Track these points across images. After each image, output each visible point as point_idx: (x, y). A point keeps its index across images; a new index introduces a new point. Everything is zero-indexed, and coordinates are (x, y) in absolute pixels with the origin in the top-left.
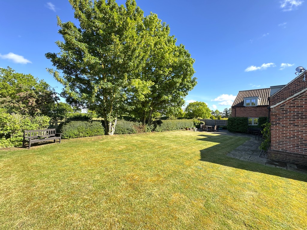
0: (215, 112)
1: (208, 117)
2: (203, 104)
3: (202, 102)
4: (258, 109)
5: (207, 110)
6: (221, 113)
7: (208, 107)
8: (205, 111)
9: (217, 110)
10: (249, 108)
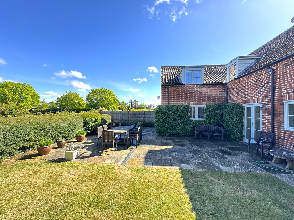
0: (122, 103)
1: (116, 107)
2: (109, 92)
3: (108, 90)
4: (204, 89)
5: (115, 99)
6: (127, 104)
7: (115, 96)
8: (112, 101)
9: (123, 101)
10: (190, 87)
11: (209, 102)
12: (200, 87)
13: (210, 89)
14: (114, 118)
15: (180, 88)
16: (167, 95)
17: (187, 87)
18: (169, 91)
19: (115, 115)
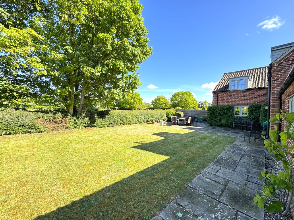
3: (188, 92)
7: (193, 97)
9: (205, 101)
10: (235, 92)
11: (252, 103)
12: (244, 92)
13: (254, 93)
14: (186, 115)
15: (226, 94)
16: (216, 98)
17: (232, 92)
18: (217, 96)
19: (186, 112)
